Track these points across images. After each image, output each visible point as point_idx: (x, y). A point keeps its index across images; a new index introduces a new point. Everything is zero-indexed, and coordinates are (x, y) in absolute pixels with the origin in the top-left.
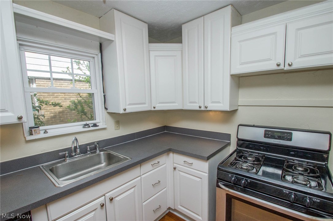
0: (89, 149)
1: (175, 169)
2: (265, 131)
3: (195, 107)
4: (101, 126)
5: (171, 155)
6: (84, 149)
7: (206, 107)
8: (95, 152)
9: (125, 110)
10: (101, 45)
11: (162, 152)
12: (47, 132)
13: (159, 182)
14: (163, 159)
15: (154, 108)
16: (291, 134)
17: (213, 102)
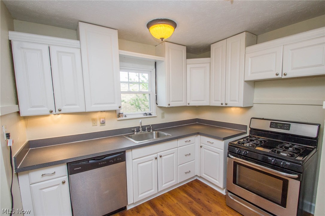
0: (146, 129)
1: (201, 147)
2: (271, 123)
3: (218, 104)
4: (154, 115)
5: (199, 136)
6: (144, 128)
7: (226, 104)
8: (150, 131)
9: (169, 105)
10: (156, 63)
11: (193, 134)
12: (126, 117)
13: (190, 154)
14: (192, 139)
15: (189, 104)
16: (290, 125)
17: (231, 101)
